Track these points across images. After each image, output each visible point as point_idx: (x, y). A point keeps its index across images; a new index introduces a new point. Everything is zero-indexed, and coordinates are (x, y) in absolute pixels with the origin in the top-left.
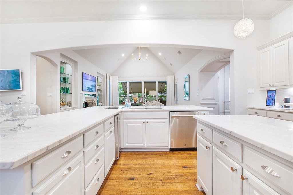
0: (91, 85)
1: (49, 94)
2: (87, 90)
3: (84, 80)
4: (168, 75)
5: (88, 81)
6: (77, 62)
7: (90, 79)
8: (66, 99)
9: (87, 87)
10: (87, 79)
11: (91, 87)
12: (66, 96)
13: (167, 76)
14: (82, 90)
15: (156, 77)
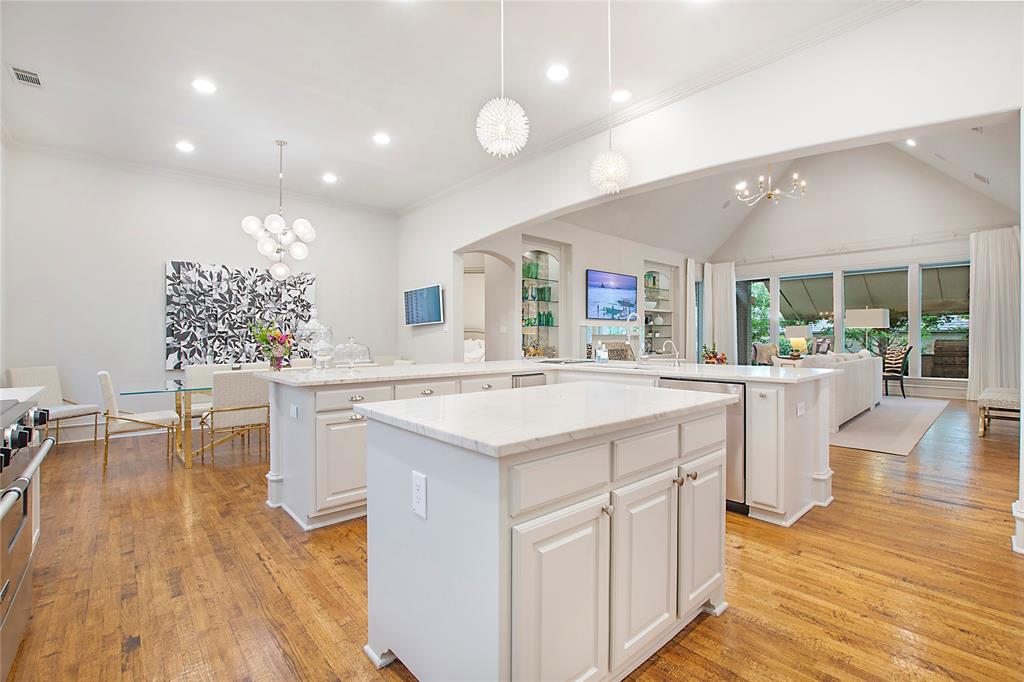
0: (619, 302)
1: (503, 329)
2: (602, 317)
3: (590, 290)
4: (979, 230)
5: (607, 290)
6: (570, 245)
7: (612, 284)
8: (548, 340)
9: (601, 308)
10: (603, 286)
11: (618, 307)
12: (548, 332)
13: (972, 235)
14: (587, 317)
15: (912, 246)
